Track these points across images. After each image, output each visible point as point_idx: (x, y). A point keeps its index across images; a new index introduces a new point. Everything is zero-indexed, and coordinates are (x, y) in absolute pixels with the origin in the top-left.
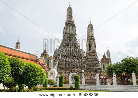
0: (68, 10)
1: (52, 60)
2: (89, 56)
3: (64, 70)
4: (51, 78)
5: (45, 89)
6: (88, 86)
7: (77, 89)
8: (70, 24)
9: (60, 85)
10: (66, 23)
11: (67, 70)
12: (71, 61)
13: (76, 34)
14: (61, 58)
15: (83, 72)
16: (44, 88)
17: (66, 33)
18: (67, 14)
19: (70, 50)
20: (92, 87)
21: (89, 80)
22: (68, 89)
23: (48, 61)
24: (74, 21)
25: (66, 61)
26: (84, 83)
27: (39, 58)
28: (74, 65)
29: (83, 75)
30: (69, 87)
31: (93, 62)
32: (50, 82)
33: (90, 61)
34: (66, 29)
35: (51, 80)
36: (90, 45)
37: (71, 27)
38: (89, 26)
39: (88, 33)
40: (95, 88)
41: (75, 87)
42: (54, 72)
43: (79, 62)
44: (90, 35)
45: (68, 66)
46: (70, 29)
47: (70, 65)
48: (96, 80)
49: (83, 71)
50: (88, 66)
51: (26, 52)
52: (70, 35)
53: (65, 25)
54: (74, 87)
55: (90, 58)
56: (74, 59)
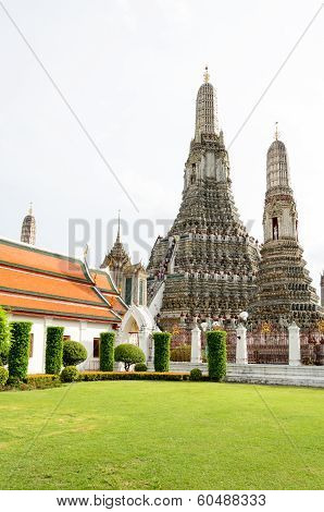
0: (199, 94)
1: (143, 277)
2: (272, 259)
3: (187, 311)
4: (132, 340)
5: (104, 378)
6: (260, 371)
7: (216, 379)
8: (208, 145)
9: (159, 365)
10: (193, 144)
11: (197, 312)
12: (211, 280)
13: (229, 181)
14: (175, 270)
15: (245, 319)
16: (102, 373)
17: (193, 177)
18: (198, 110)
19: (209, 241)
20: (274, 371)
21: (270, 347)
22: (185, 378)
23: (129, 281)
24: (221, 133)
25: (191, 279)
26: (246, 357)
27: (91, 271)
28: (222, 296)
29: (242, 330)
30: (189, 373)
31: (288, 280)
32: (124, 355)
33: (274, 277)
34: (194, 165)
35: (130, 347)
36: (275, 222)
37: (210, 156)
38: (271, 150)
39: (268, 175)
40: (283, 377)
41: (210, 371)
42: (142, 320)
43: (240, 281)
44: (276, 184)
45: (201, 297)
46: (207, 165)
47: (207, 294)
48: (287, 347)
49: (244, 315)
50: (267, 298)
51: (49, 251)
52: (207, 185)
53: (192, 150)
54: (205, 373)
55: (277, 268)
56: (222, 273)
